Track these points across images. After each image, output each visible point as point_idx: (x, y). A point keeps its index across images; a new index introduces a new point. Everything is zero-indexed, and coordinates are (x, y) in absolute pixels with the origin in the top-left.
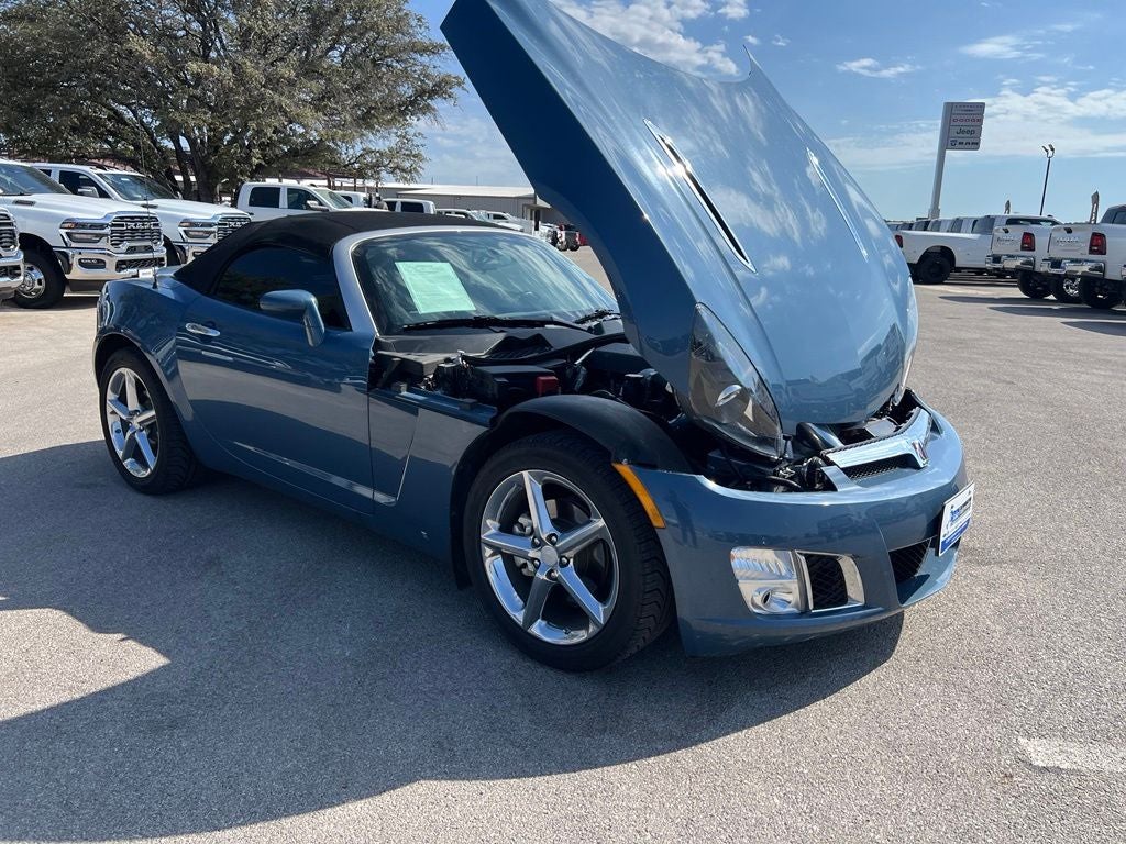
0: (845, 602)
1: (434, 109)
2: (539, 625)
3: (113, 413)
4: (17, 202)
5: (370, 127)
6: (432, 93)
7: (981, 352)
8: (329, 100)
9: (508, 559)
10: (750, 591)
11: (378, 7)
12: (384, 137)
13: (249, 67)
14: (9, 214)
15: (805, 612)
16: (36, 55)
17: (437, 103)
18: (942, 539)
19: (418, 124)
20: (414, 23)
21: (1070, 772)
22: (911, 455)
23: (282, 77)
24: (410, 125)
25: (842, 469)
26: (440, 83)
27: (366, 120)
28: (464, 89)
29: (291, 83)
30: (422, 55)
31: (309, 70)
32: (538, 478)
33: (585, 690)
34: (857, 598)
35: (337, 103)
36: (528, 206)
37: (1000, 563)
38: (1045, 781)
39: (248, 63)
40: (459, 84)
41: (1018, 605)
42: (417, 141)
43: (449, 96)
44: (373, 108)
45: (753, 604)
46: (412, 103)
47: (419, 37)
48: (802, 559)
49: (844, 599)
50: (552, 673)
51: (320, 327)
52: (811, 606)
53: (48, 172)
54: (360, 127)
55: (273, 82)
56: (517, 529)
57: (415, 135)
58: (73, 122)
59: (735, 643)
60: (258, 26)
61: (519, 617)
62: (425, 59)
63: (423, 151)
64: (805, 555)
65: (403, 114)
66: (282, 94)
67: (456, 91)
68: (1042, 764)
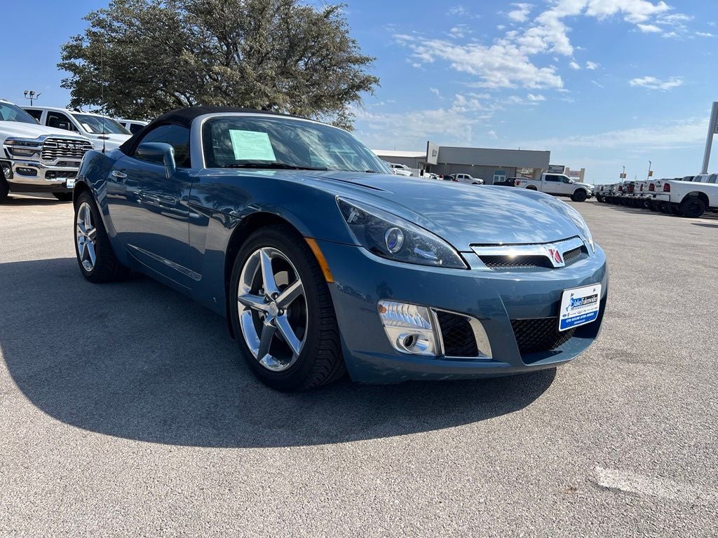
0: (477, 355)
1: (360, 98)
2: (267, 358)
3: (80, 232)
4: (100, 138)
5: (320, 108)
6: (359, 87)
7: (704, 251)
8: (295, 90)
9: (255, 313)
10: (395, 334)
11: (329, 34)
12: (330, 116)
13: (249, 69)
14: (92, 143)
15: (439, 356)
16: (133, 63)
17: (361, 93)
18: (561, 318)
19: (350, 107)
20: (350, 44)
21: (629, 493)
22: (547, 258)
23: (268, 75)
24: (347, 109)
25: (479, 256)
26: (364, 81)
27: (317, 103)
28: (378, 85)
29: (273, 79)
30: (354, 65)
31: (285, 72)
32: (269, 252)
33: (286, 403)
34: (487, 353)
35: (299, 92)
36: (422, 163)
37: (645, 363)
38: (601, 497)
39: (248, 67)
40: (375, 82)
41: (645, 388)
42: (350, 118)
43: (369, 89)
44: (323, 96)
45: (398, 344)
46: (346, 93)
47: (354, 54)
48: (435, 315)
49: (475, 352)
50: (270, 392)
51: (172, 165)
52: (443, 352)
53: (124, 124)
54: (313, 107)
55: (261, 78)
56: (260, 293)
57: (349, 115)
58: (151, 102)
59: (384, 374)
60: (257, 46)
61: (255, 352)
62: (356, 67)
63: (353, 125)
64: (438, 313)
65: (340, 99)
66: (267, 85)
67: (373, 86)
68: (605, 485)
